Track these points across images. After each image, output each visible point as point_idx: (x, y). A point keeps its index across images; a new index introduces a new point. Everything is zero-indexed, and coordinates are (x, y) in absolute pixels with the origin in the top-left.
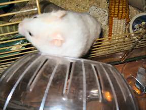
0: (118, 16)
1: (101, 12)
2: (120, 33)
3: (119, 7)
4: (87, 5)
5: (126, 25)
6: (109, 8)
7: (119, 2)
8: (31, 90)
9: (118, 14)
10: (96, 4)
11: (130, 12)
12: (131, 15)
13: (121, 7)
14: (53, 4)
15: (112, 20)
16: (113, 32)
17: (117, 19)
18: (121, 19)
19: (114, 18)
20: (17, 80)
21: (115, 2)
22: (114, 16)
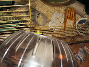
0: (70, 19)
4: (53, 11)
5: (74, 24)
6: (65, 14)
7: (71, 11)
8: (17, 50)
9: (70, 17)
10: (58, 11)
11: (77, 17)
12: (77, 19)
15: (66, 20)
16: (66, 27)
20: (10, 45)
21: (69, 11)
22: (68, 19)
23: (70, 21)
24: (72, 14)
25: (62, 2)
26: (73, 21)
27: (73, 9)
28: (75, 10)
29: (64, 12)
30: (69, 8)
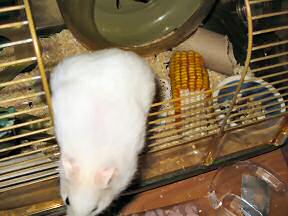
0: (188, 87)
3: (188, 70)
6: (171, 76)
7: (188, 62)
9: (188, 82)
11: (210, 79)
15: (178, 95)
17: (187, 91)
18: (195, 90)
21: (181, 63)
22: (182, 88)
23: (193, 93)
24: (191, 70)
26: (203, 91)
27: (194, 54)
28: (200, 57)
30: (181, 54)
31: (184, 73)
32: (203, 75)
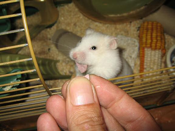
0: (151, 47)
1: (130, 41)
2: (155, 68)
3: (152, 35)
5: (162, 57)
6: (140, 37)
7: (152, 29)
9: (151, 43)
10: (123, 32)
11: (166, 41)
12: (168, 45)
13: (154, 35)
14: (71, 33)
15: (143, 51)
16: (145, 67)
17: (150, 49)
18: (155, 49)
19: (146, 49)
21: (147, 30)
22: (146, 47)
23: (153, 52)
25: (131, 12)
26: (160, 51)
28: (161, 27)
29: (136, 33)
30: (148, 23)
31: (149, 37)
32: (161, 39)
